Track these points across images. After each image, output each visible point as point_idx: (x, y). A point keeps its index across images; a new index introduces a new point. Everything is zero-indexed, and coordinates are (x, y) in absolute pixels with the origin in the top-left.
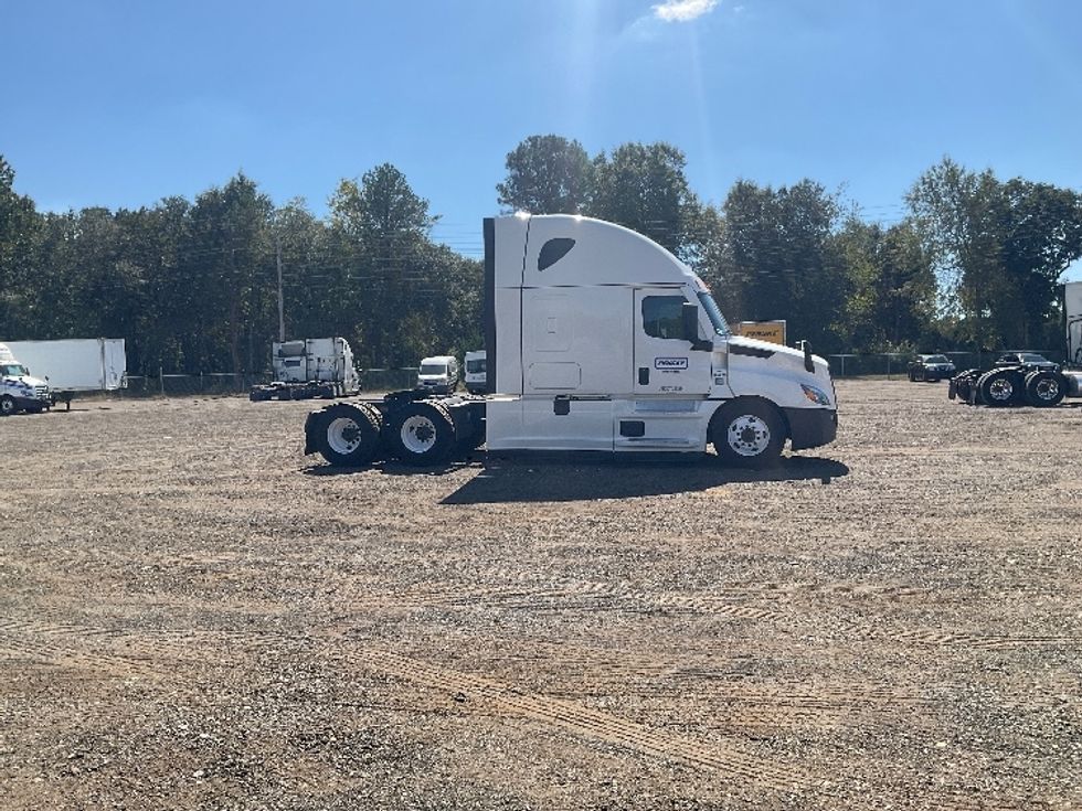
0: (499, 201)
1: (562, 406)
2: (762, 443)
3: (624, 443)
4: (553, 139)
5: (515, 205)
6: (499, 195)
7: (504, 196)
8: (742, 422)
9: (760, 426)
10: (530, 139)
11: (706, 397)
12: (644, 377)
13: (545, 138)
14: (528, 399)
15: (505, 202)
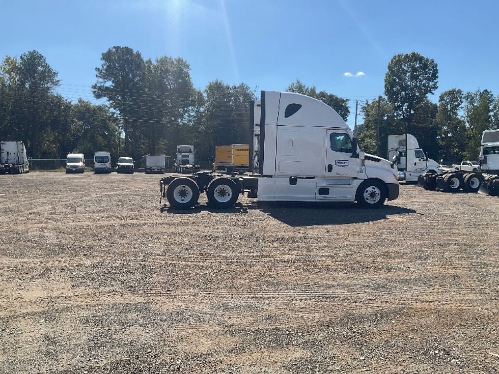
0: (97, 76)
1: (293, 181)
2: (378, 198)
3: (320, 198)
4: (127, 48)
5: (104, 79)
6: (97, 73)
7: (100, 74)
8: (370, 189)
9: (377, 191)
10: (114, 47)
11: (355, 178)
12: (330, 168)
13: (123, 48)
14: (277, 177)
15: (100, 77)
